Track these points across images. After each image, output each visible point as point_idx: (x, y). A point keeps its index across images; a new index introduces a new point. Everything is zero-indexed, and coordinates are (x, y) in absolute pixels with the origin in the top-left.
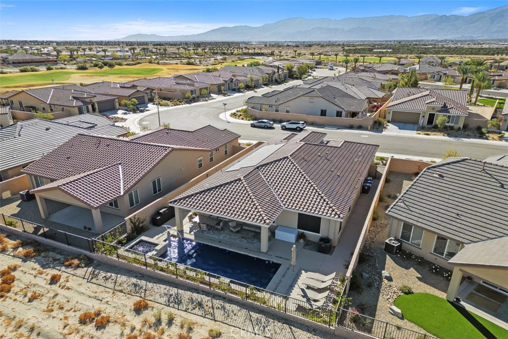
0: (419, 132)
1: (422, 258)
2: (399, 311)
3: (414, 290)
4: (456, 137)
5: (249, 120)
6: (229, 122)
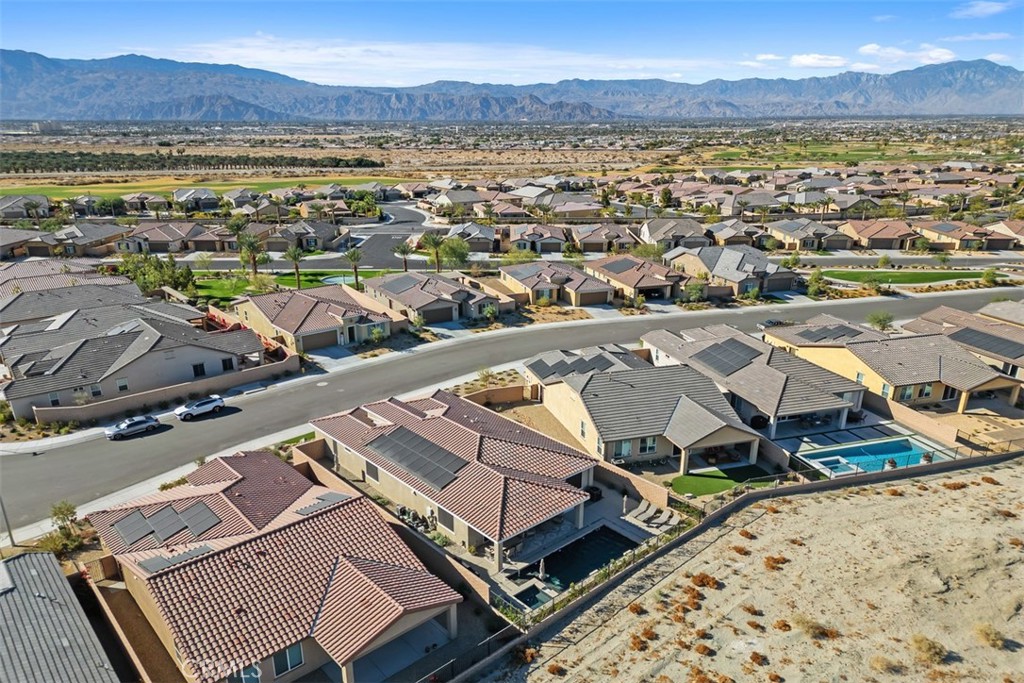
0: (361, 355)
3: (670, 482)
4: (402, 349)
5: (69, 433)
6: (35, 454)
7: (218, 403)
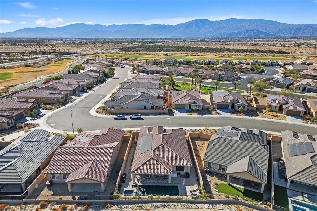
0: (188, 113)
1: (216, 172)
2: (218, 191)
3: (218, 183)
4: (201, 114)
5: (110, 115)
6: (100, 118)
7: (139, 117)
